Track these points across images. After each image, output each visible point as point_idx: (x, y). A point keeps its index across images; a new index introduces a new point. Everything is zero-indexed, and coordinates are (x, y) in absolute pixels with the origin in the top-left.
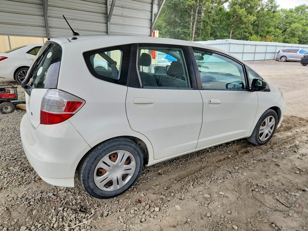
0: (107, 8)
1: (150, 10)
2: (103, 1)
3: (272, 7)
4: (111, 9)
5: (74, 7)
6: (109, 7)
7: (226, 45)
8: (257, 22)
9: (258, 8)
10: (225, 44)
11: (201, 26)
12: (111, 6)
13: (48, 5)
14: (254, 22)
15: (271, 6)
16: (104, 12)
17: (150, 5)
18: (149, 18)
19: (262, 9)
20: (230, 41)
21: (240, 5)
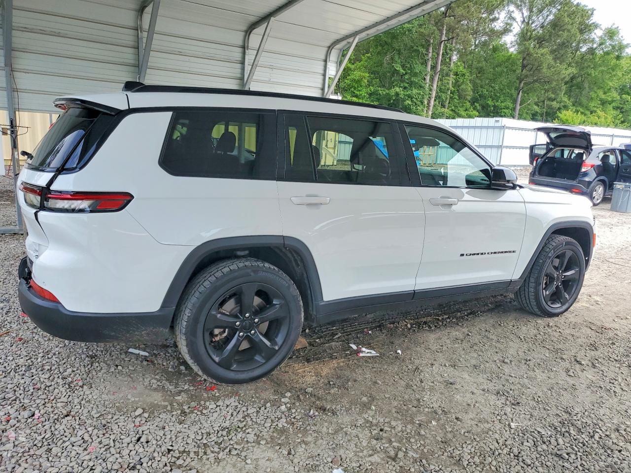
0: (243, 69)
1: (322, 72)
2: (237, 59)
3: (613, 47)
4: (251, 70)
5: (188, 70)
6: (248, 68)
7: (497, 131)
8: (579, 79)
9: (581, 47)
10: (494, 128)
11: (451, 82)
12: (253, 65)
13: (148, 67)
14: (572, 79)
15: (610, 45)
16: (239, 76)
17: (323, 63)
18: (320, 86)
19: (592, 51)
20: (506, 121)
21: (541, 41)
